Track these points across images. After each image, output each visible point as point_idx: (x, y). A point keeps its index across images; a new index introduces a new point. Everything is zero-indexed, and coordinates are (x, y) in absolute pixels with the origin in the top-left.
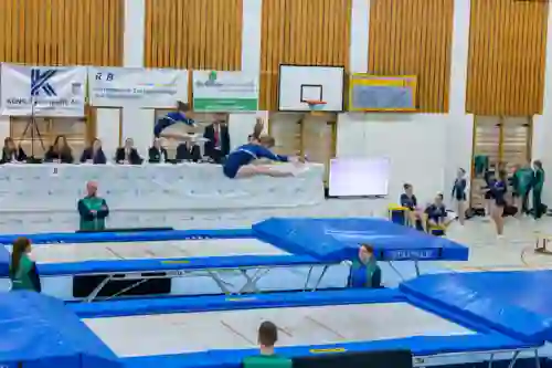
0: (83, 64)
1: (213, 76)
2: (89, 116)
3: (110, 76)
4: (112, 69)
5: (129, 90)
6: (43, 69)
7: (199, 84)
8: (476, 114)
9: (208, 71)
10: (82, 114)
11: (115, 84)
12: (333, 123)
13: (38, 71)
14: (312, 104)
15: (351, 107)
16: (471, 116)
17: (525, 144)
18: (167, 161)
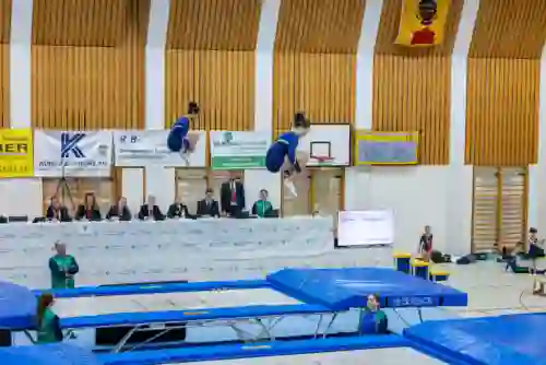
0: (109, 127)
1: (228, 137)
2: (115, 177)
3: (134, 139)
4: (135, 132)
5: (151, 151)
6: (72, 133)
7: (217, 144)
8: (474, 164)
9: (224, 132)
10: (107, 174)
11: (138, 146)
12: (341, 177)
13: (67, 136)
14: (321, 159)
15: (358, 162)
16: (470, 167)
17: (521, 193)
18: (188, 216)
